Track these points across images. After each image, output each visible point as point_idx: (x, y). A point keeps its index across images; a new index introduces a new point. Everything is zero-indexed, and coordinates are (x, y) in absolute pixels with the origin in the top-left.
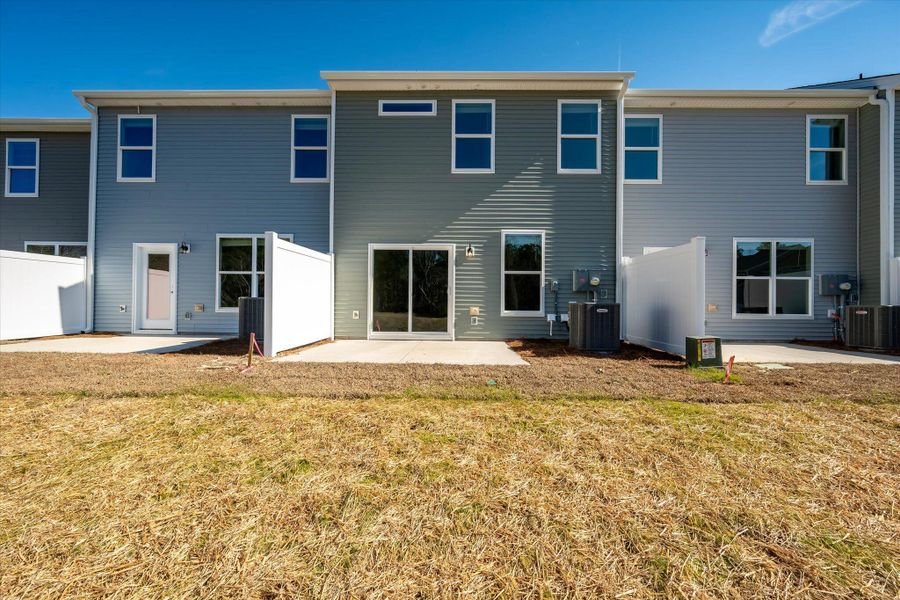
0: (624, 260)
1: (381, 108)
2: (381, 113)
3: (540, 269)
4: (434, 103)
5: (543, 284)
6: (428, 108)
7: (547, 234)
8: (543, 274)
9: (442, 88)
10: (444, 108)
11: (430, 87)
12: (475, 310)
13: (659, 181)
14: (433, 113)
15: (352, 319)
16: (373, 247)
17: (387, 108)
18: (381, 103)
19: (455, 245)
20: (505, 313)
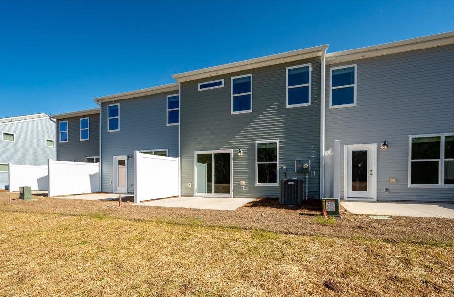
0: (325, 153)
1: (199, 87)
2: (199, 90)
3: (276, 161)
4: (223, 81)
5: (278, 169)
6: (220, 83)
7: (280, 142)
8: (278, 162)
9: (226, 73)
10: (227, 83)
11: (220, 73)
12: (243, 182)
13: (355, 104)
14: (222, 86)
15: (187, 187)
16: (197, 153)
17: (202, 87)
18: (199, 84)
19: (233, 150)
20: (258, 184)
